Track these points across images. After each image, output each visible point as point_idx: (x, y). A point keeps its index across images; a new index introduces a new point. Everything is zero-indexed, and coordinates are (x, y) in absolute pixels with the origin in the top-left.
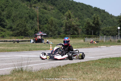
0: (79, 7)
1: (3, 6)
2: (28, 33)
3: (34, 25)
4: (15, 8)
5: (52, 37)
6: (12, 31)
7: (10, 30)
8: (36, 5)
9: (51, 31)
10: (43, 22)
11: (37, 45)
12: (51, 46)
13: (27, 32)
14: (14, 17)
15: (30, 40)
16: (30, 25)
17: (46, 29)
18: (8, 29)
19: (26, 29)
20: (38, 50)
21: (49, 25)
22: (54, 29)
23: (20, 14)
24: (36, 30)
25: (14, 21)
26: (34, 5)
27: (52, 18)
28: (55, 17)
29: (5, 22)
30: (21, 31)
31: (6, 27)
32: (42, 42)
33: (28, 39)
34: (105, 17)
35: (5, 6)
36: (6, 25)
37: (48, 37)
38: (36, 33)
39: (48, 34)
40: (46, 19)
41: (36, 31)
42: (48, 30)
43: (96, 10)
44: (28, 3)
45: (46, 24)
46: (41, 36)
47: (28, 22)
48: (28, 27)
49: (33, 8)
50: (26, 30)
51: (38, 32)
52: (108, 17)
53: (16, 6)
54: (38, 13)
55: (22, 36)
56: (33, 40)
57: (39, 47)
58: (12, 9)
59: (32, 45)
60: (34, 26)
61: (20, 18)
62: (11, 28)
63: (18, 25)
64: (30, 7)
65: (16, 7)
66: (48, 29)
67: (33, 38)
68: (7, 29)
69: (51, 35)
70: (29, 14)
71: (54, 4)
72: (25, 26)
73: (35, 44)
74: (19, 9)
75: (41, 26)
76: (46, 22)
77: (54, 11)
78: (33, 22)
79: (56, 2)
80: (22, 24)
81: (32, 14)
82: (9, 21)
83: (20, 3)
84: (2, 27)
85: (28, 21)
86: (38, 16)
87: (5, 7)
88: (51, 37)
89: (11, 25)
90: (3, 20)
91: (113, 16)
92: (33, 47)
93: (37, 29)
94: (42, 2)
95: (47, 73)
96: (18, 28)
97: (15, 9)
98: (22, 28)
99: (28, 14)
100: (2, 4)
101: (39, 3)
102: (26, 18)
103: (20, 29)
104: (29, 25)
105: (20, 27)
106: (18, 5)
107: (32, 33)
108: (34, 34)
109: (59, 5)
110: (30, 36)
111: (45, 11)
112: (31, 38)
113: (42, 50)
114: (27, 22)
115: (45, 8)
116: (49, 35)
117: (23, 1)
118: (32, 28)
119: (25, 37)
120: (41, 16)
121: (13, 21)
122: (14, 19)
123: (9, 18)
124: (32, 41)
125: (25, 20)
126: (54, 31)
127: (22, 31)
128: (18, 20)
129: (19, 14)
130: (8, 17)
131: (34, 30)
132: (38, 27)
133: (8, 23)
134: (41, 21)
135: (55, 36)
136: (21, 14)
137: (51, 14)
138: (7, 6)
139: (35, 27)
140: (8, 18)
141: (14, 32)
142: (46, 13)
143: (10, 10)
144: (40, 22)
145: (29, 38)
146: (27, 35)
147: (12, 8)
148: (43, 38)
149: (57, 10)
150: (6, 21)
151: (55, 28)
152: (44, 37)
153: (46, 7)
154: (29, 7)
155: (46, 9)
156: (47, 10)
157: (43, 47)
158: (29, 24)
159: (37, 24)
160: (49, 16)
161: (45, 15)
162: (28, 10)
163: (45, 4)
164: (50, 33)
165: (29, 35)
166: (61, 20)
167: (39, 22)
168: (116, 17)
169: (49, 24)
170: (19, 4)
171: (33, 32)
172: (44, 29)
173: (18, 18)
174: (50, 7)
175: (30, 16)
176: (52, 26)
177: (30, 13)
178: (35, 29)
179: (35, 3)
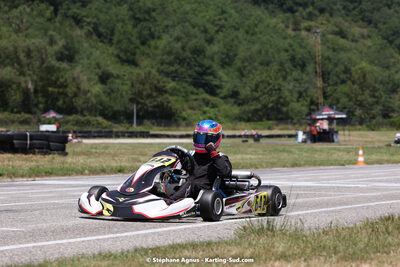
1: (209, 26)
2: (287, 113)
3: (306, 85)
4: (247, 32)
5: (364, 126)
6: (239, 105)
7: (232, 100)
8: (312, 24)
9: (361, 104)
10: (335, 78)
11: (316, 151)
12: (361, 152)
13: (285, 109)
14: (243, 62)
15: (293, 132)
16: (294, 86)
17: (344, 100)
18: (224, 98)
19: (281, 97)
20: (320, 165)
21: (356, 86)
22: (371, 100)
23: (263, 52)
24: (312, 103)
25: (245, 73)
26: (306, 24)
27: (364, 64)
28: (372, 62)
29: (215, 77)
30: (265, 106)
31: (218, 91)
32: (333, 141)
33: (288, 129)
35: (216, 28)
36: (219, 87)
37: (353, 125)
38: (313, 110)
39: (350, 114)
40: (346, 67)
41: (314, 106)
42: (351, 103)
44: (288, 19)
45: (343, 82)
46: (330, 120)
47: (289, 78)
48: (287, 93)
49: (304, 33)
50: (282, 100)
51: (318, 109)
53: (249, 27)
54: (319, 48)
55: (269, 119)
56: (304, 133)
57: (324, 156)
58: (237, 37)
59: (301, 150)
60: (308, 88)
61: (261, 64)
62: (234, 94)
63: (257, 86)
64: (294, 30)
65: (251, 32)
66: (350, 100)
67: (304, 127)
68: (222, 98)
69: (361, 118)
70: (291, 52)
71: (370, 22)
72: (279, 89)
73: (309, 145)
74: (259, 36)
75: (329, 89)
76: (343, 76)
77: (369, 43)
78: (304, 76)
79: (376, 16)
80: (269, 84)
81: (300, 53)
82: (227, 74)
83: (264, 17)
84: (207, 92)
85: (287, 73)
86: (319, 59)
87: (217, 32)
88: (361, 124)
89: (235, 86)
90: (209, 71)
92: (305, 154)
93: (318, 99)
94: (331, 15)
95: (351, 236)
96: (256, 95)
97: (248, 37)
98: (271, 95)
99: (287, 51)
100: (208, 21)
101: (321, 19)
102: (281, 64)
103: (264, 99)
104: (291, 87)
105: (264, 94)
106: (256, 25)
107: (299, 112)
108: (307, 115)
109: (385, 23)
110: (295, 121)
111: (342, 41)
112: (297, 126)
113: (332, 164)
114: (285, 78)
115: (342, 34)
116: (354, 119)
117: (273, 12)
118: (300, 97)
119: (277, 125)
120: (329, 59)
121: (243, 75)
122: (245, 67)
123: (229, 65)
124: (301, 136)
125: (279, 70)
126: (372, 105)
127: (270, 105)
128: (256, 70)
129: (260, 52)
130: (227, 60)
131: (308, 103)
132: (320, 93)
133: (226, 79)
134: (329, 74)
135: (374, 121)
136: (267, 52)
137: (361, 52)
138: (223, 26)
139: (309, 93)
140: (226, 63)
141: (246, 107)
142: (343, 49)
143: (233, 40)
144: (325, 76)
145: (290, 126)
146: (283, 116)
147: (236, 33)
148: (334, 126)
149: (379, 40)
150: (221, 73)
151: (374, 97)
152: (338, 124)
153: (344, 28)
154: (290, 32)
155: (344, 37)
156: (347, 39)
157: (335, 156)
158: (292, 84)
159: (315, 84)
160: (354, 57)
161: (343, 56)
162: (289, 41)
163: (340, 19)
164: (358, 112)
165: (293, 119)
166: (393, 71)
167: (323, 79)
169: (354, 83)
170: (261, 21)
171: (305, 110)
172: (338, 101)
173: (256, 64)
174: (356, 30)
175: (293, 59)
176: (363, 90)
177: (293, 50)
178: (309, 99)
179: (310, 17)
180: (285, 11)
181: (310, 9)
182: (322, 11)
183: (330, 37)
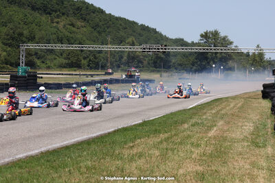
0: (121, 25)
8: (59, 20)
26: (56, 20)
34: (159, 40)
43: (144, 30)
49: (55, 24)
71: (85, 20)
77: (85, 29)
79: (88, 17)
94: (68, 16)
101: (63, 18)
109: (92, 21)
111: (74, 29)
115: (73, 25)
142: (74, 32)
149: (90, 29)
153: (74, 23)
155: (74, 27)
163: (72, 18)
174: (79, 23)
179: (58, 17)
180: (47, 14)
181: (58, 13)
182: (63, 14)
183: (69, 26)
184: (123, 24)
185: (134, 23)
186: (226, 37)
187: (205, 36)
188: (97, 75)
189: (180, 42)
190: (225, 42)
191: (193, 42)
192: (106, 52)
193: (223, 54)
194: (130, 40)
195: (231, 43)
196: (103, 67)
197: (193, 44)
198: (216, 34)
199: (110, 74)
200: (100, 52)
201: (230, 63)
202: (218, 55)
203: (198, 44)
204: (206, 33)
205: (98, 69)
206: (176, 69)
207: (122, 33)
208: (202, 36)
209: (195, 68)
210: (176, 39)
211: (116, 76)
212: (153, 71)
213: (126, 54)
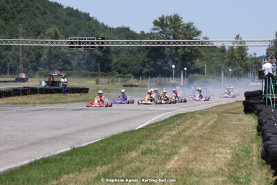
0: (37, 8)
34: (93, 30)
43: (72, 15)
52: (99, 29)
91: (106, 28)
168: (113, 29)
184: (41, 7)
185: (57, 5)
186: (191, 24)
187: (160, 23)
188: (4, 82)
189: (125, 33)
190: (190, 32)
191: (143, 32)
192: (17, 48)
193: (187, 50)
194: (51, 30)
195: (198, 33)
196: (13, 71)
197: (143, 36)
198: (176, 20)
199: (23, 80)
200: (8, 48)
201: (198, 63)
202: (180, 51)
203: (151, 36)
204: (162, 19)
205: (5, 74)
206: (119, 72)
207: (40, 21)
208: (156, 23)
209: (146, 70)
210: (118, 29)
211: (32, 83)
212: (86, 76)
213: (46, 52)
